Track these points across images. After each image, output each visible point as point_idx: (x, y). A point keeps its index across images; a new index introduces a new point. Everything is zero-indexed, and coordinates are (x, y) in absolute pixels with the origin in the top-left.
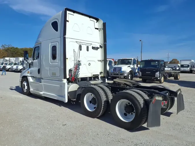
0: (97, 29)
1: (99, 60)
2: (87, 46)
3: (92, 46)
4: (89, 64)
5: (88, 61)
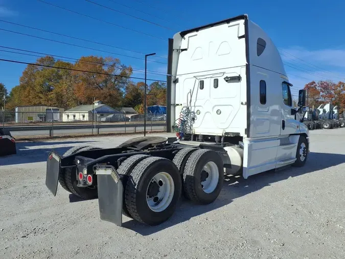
1: (244, 103)
2: (214, 80)
3: (225, 76)
4: (219, 112)
5: (216, 106)
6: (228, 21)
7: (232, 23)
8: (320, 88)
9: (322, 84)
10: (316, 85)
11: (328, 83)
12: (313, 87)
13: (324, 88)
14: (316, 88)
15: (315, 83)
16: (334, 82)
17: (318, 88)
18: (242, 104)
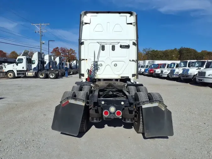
0: (131, 24)
1: (131, 60)
2: (112, 46)
3: (119, 44)
4: (115, 65)
5: (113, 61)
6: (120, 13)
7: (122, 14)
8: (61, 51)
9: (62, 49)
10: (59, 49)
11: (65, 48)
12: (57, 51)
13: (63, 52)
14: (59, 51)
15: (58, 48)
16: (68, 48)
17: (60, 51)
18: (130, 61)
